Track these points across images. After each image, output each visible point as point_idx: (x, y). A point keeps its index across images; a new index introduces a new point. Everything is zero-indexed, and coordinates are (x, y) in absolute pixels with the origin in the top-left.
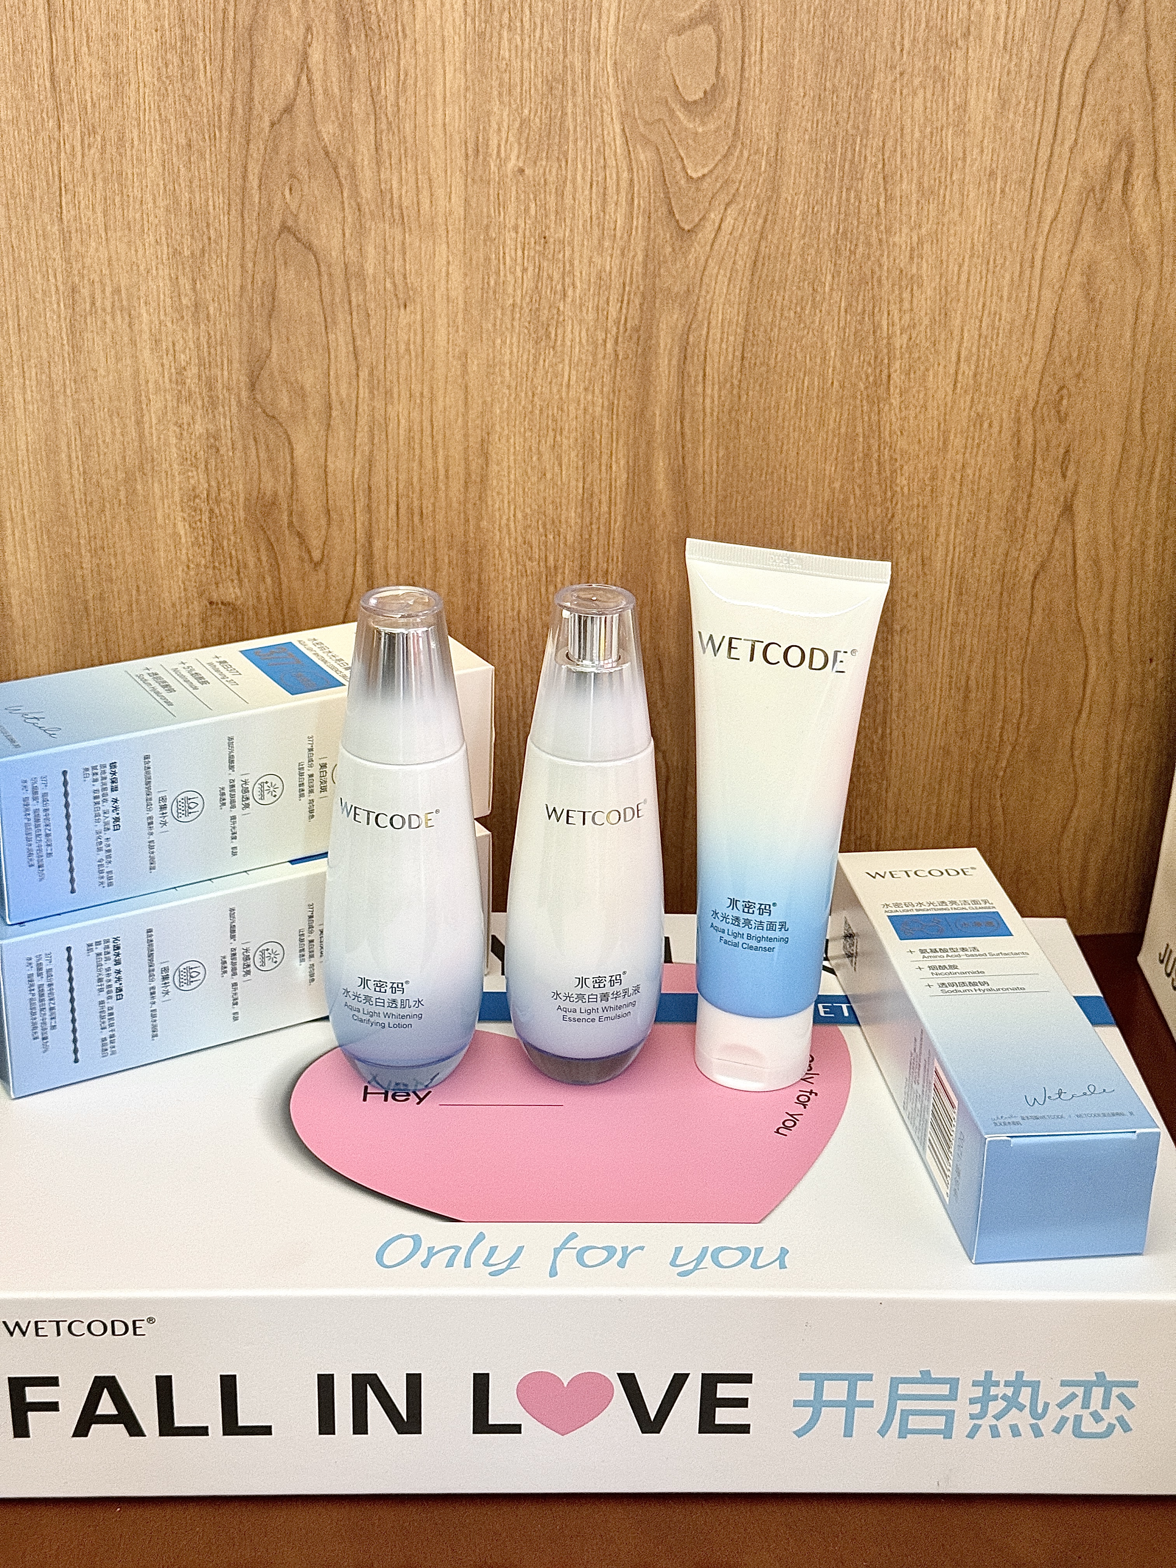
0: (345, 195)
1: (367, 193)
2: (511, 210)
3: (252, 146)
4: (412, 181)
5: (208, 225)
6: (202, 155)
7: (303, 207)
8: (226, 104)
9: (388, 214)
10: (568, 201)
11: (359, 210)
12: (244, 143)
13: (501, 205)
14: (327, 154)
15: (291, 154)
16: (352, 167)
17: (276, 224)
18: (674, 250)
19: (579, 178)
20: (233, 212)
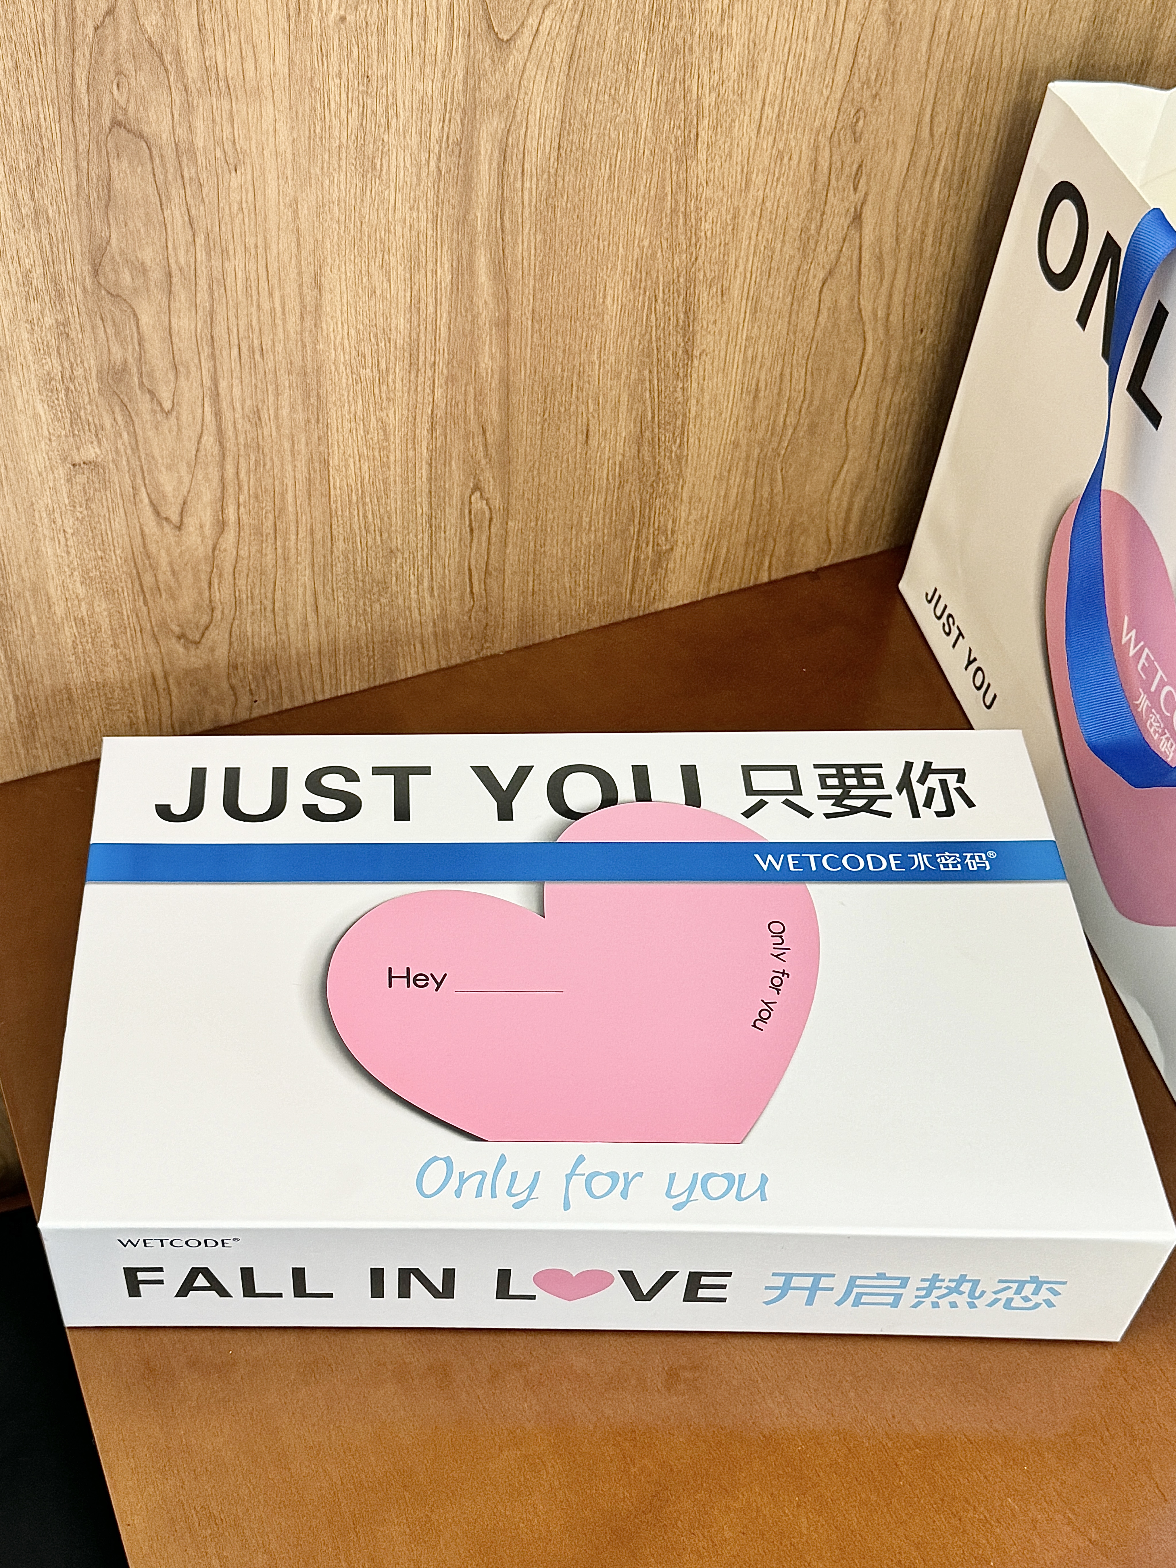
0: (172, 79)
1: (193, 72)
2: (334, 58)
3: (77, 54)
4: (236, 52)
5: (41, 138)
6: (29, 74)
7: (132, 100)
8: (49, 21)
9: (214, 87)
10: (390, 37)
11: (186, 90)
12: (69, 53)
13: (324, 55)
14: (151, 45)
15: (117, 53)
16: (177, 53)
17: (106, 121)
18: (493, 61)
19: (400, 13)
20: (64, 120)
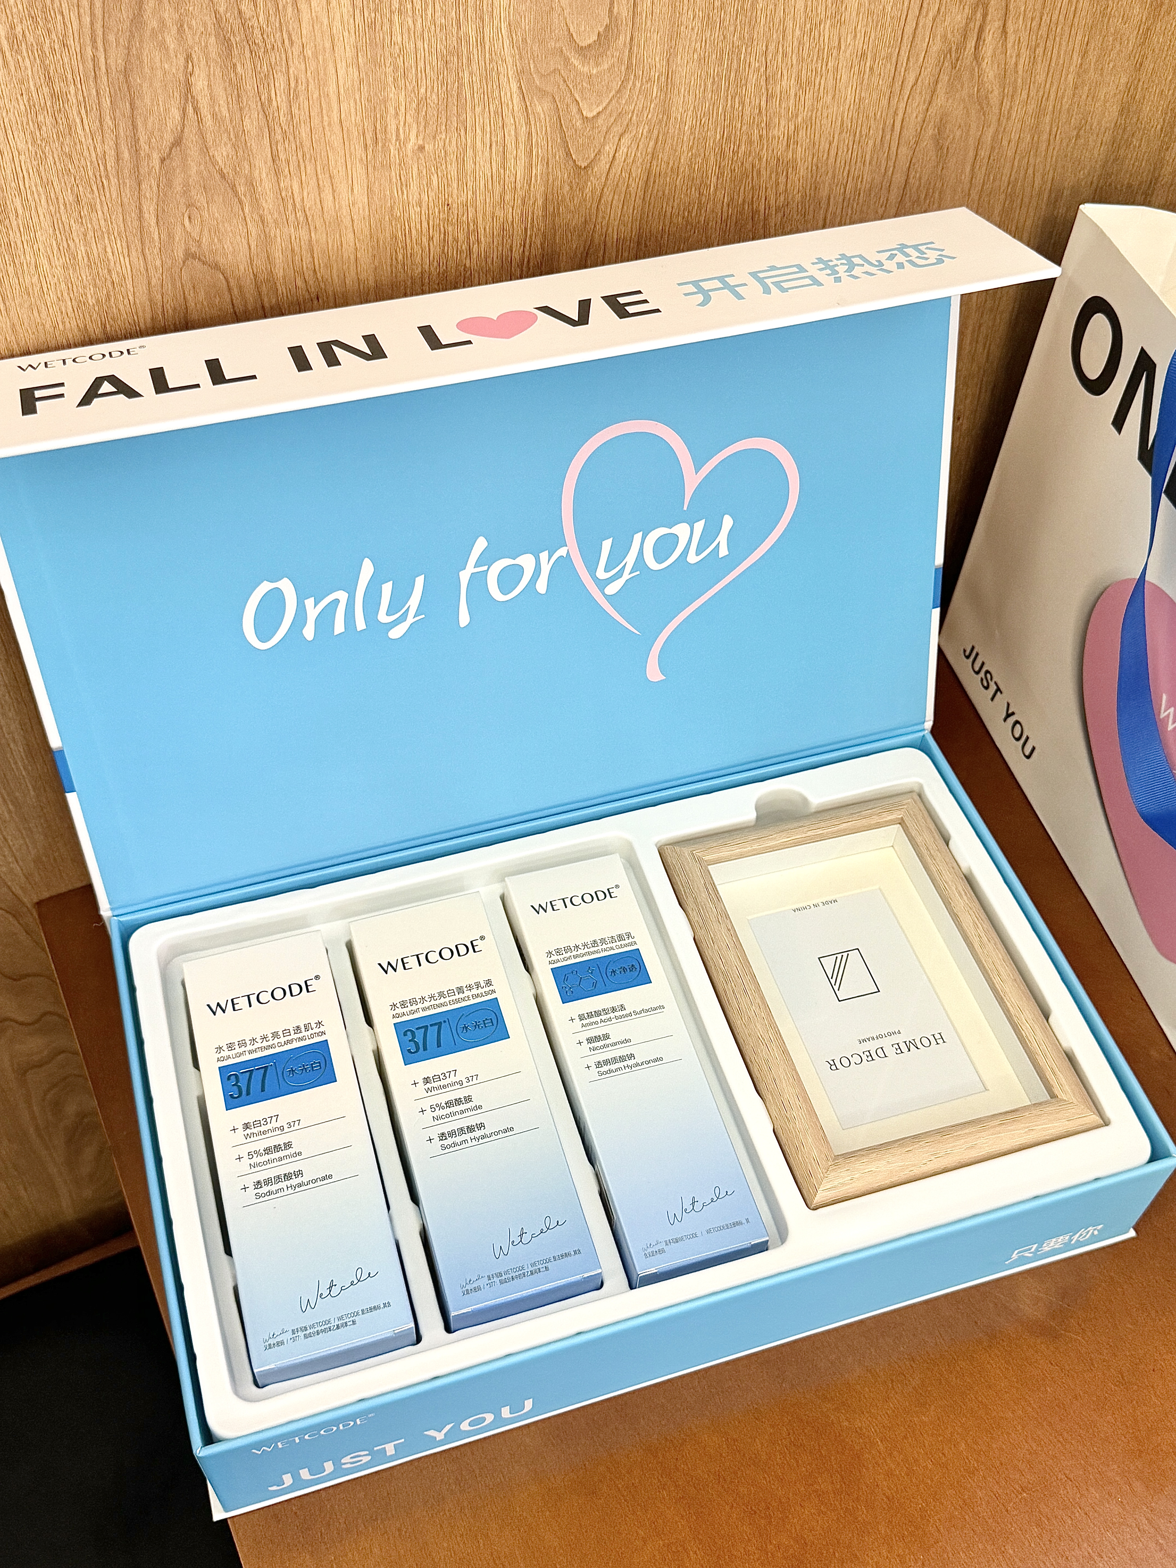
0: (247, 210)
1: (269, 203)
2: (414, 187)
3: (143, 186)
4: (313, 182)
5: (109, 271)
6: (92, 208)
7: (206, 232)
8: (111, 153)
9: (292, 218)
10: (469, 166)
11: (263, 222)
12: (135, 185)
13: (404, 185)
14: (223, 176)
15: (186, 185)
16: (251, 184)
17: (180, 254)
18: (571, 188)
19: (479, 143)
20: (134, 253)
